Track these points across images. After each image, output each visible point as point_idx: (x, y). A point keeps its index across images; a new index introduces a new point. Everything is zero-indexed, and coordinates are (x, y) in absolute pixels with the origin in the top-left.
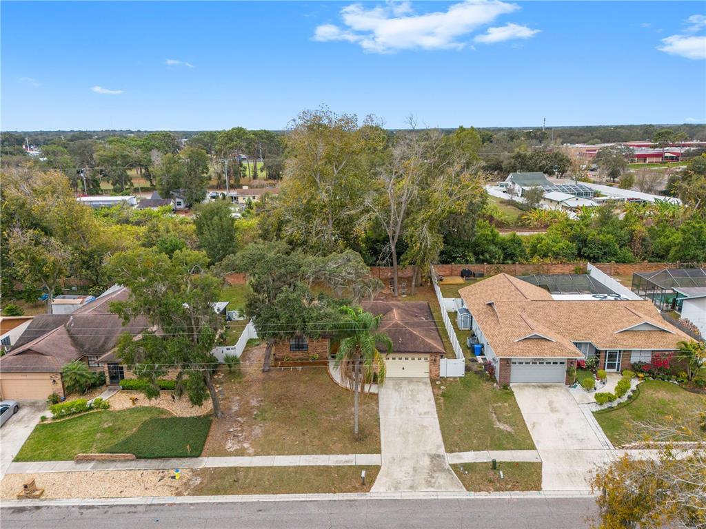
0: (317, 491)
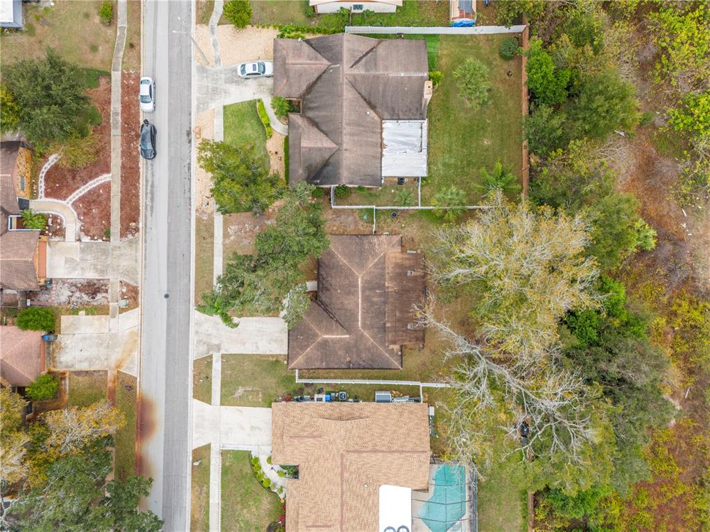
0: (196, 283)
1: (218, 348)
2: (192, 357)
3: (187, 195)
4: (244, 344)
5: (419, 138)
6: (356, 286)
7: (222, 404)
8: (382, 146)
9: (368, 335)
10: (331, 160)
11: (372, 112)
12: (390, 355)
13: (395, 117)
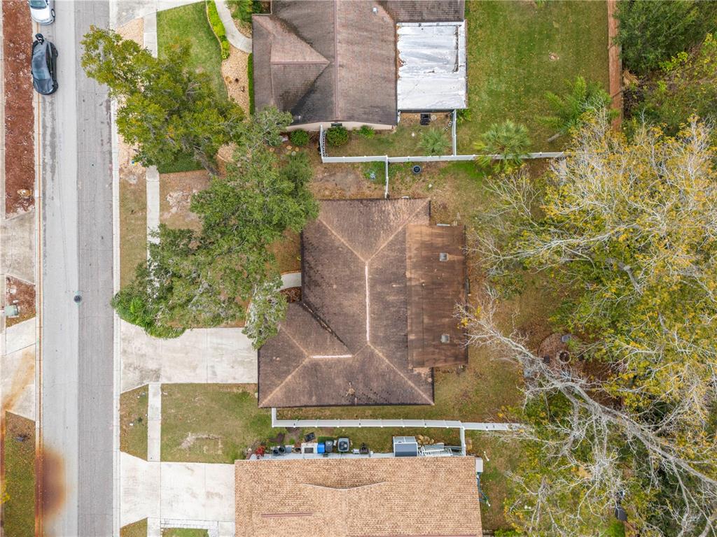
0: (121, 278)
1: (157, 375)
2: (117, 390)
3: (106, 147)
4: (195, 368)
5: (454, 50)
6: (362, 278)
7: (163, 459)
8: (397, 62)
9: (380, 354)
10: (318, 84)
11: (381, 8)
12: (413, 383)
13: (417, 17)
